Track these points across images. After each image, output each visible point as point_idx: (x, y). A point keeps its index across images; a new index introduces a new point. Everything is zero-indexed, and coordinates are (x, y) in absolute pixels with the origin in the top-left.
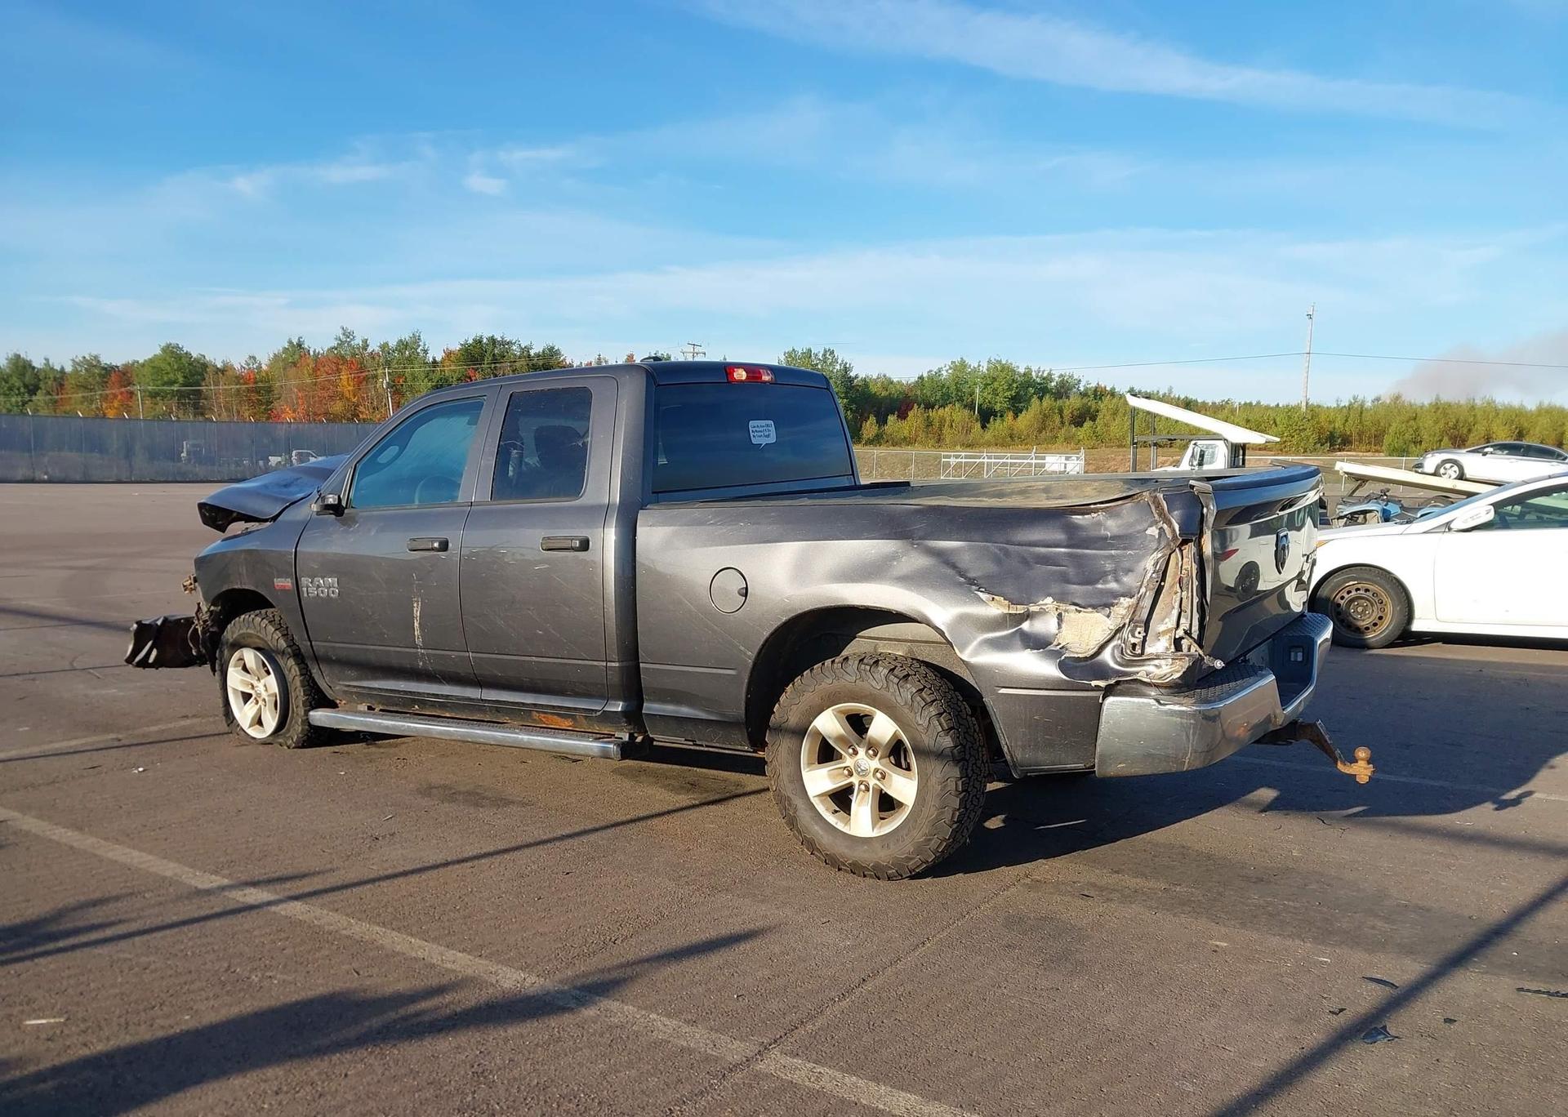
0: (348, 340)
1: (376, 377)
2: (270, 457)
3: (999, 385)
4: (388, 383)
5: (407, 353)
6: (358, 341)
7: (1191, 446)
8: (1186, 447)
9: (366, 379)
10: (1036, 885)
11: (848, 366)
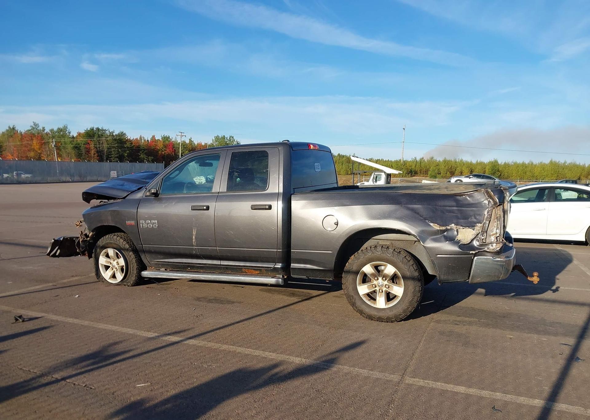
0: (36, 127)
1: (49, 142)
2: (4, 174)
4: (54, 145)
5: (62, 133)
6: (41, 128)
7: (373, 175)
8: (371, 175)
9: (44, 143)
10: (438, 322)
11: (239, 142)
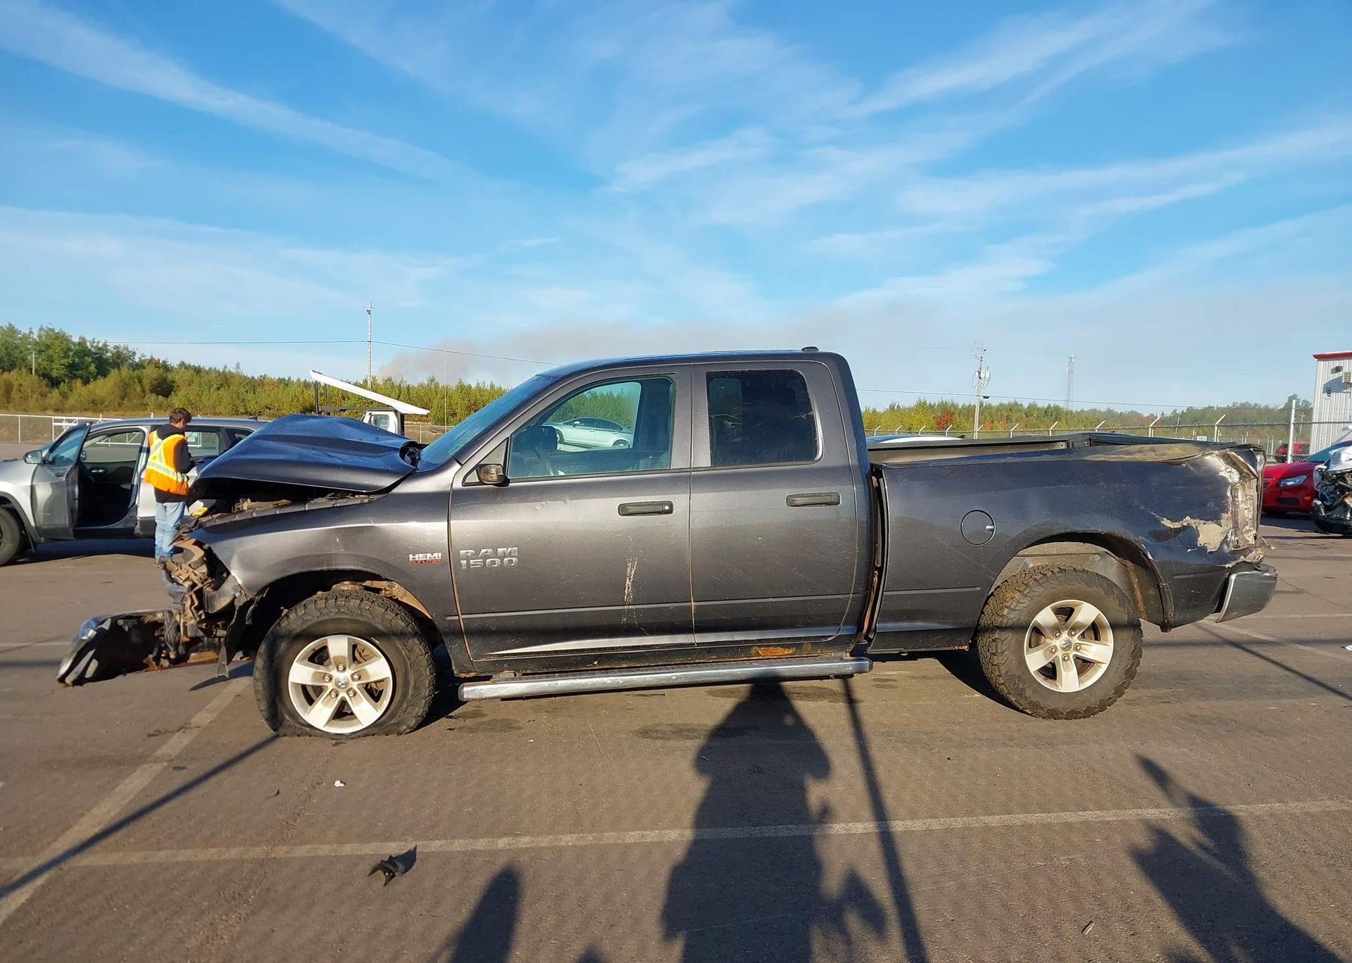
3: (56, 352)
